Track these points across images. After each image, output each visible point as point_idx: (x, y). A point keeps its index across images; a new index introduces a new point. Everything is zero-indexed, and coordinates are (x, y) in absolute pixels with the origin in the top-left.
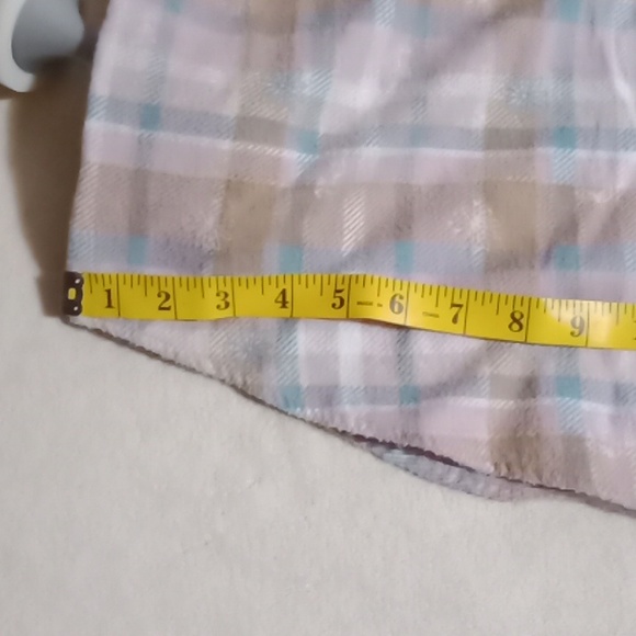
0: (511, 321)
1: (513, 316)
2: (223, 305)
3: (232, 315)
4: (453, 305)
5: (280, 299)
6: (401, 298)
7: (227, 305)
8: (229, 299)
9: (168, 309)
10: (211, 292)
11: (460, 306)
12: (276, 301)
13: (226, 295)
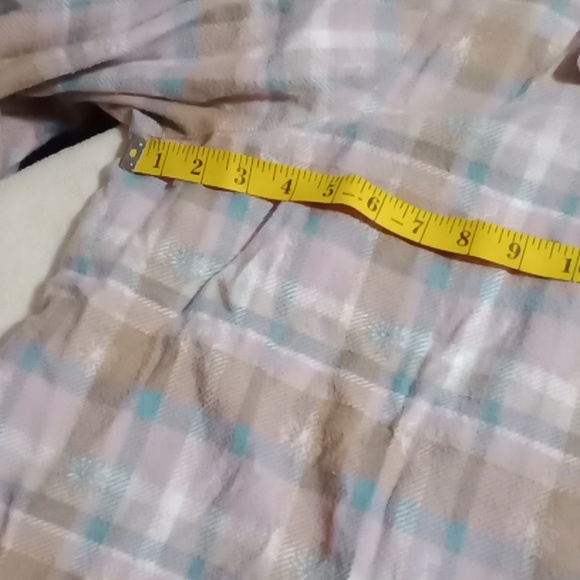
0: (459, 237)
1: (462, 234)
2: (240, 180)
3: (244, 191)
4: (416, 221)
5: (286, 187)
6: (378, 201)
7: (243, 181)
8: (246, 177)
9: (198, 174)
10: (233, 166)
11: (422, 223)
12: (282, 188)
13: (245, 172)
